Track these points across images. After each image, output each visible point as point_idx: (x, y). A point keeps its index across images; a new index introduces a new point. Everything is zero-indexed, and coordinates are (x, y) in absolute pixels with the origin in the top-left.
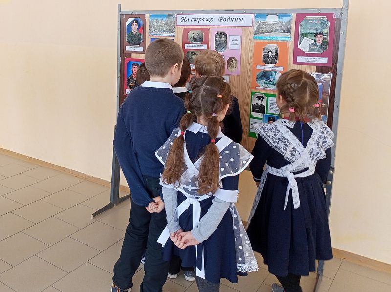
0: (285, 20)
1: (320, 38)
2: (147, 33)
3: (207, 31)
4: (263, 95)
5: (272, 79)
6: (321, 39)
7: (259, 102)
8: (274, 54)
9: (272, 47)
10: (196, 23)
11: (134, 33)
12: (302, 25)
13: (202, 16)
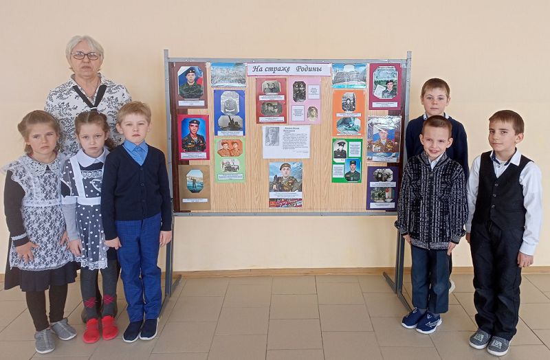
4: (344, 141)
5: (351, 125)
7: (341, 148)
13: (278, 65)
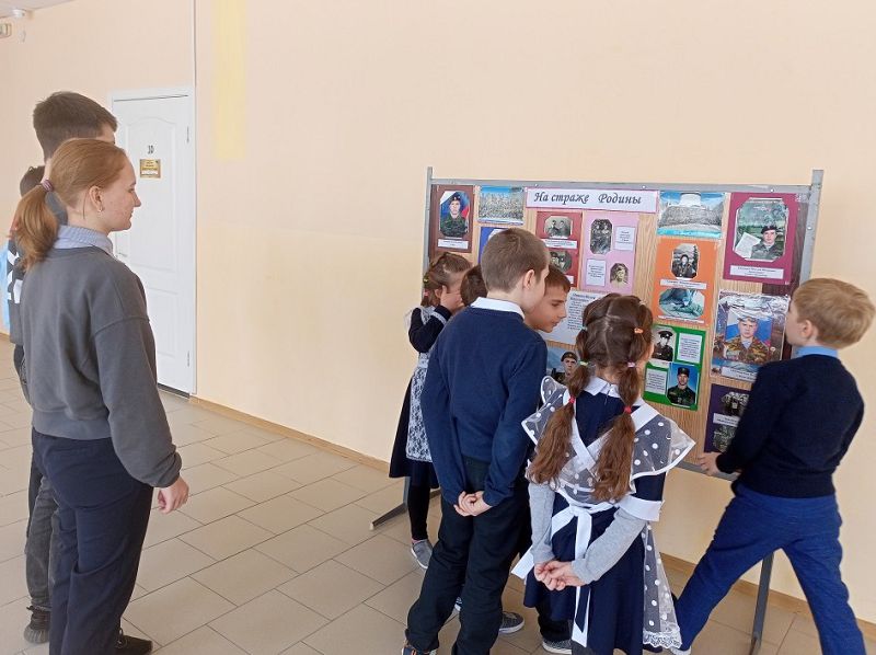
0: (713, 203)
1: (771, 236)
2: (476, 218)
3: (577, 217)
4: (670, 330)
5: (686, 304)
6: (773, 237)
7: (664, 341)
8: (691, 261)
9: (689, 249)
10: (559, 204)
11: (454, 217)
12: (741, 212)
13: (570, 192)
